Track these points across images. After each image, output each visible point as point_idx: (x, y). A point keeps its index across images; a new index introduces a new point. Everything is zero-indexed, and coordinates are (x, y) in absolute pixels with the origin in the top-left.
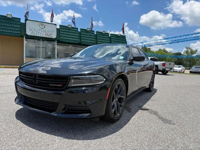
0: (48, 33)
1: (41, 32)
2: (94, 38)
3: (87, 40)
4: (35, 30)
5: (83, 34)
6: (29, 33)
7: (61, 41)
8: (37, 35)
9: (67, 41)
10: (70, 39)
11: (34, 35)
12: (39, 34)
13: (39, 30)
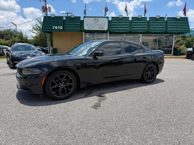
0: (101, 26)
1: (95, 26)
2: (146, 25)
3: (138, 27)
4: (91, 25)
5: (134, 22)
6: (86, 28)
7: (112, 32)
8: (92, 29)
9: (117, 32)
10: (121, 29)
11: (90, 30)
12: (94, 28)
13: (93, 24)
